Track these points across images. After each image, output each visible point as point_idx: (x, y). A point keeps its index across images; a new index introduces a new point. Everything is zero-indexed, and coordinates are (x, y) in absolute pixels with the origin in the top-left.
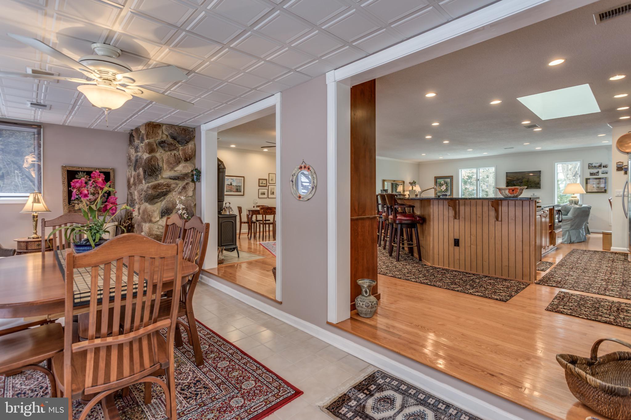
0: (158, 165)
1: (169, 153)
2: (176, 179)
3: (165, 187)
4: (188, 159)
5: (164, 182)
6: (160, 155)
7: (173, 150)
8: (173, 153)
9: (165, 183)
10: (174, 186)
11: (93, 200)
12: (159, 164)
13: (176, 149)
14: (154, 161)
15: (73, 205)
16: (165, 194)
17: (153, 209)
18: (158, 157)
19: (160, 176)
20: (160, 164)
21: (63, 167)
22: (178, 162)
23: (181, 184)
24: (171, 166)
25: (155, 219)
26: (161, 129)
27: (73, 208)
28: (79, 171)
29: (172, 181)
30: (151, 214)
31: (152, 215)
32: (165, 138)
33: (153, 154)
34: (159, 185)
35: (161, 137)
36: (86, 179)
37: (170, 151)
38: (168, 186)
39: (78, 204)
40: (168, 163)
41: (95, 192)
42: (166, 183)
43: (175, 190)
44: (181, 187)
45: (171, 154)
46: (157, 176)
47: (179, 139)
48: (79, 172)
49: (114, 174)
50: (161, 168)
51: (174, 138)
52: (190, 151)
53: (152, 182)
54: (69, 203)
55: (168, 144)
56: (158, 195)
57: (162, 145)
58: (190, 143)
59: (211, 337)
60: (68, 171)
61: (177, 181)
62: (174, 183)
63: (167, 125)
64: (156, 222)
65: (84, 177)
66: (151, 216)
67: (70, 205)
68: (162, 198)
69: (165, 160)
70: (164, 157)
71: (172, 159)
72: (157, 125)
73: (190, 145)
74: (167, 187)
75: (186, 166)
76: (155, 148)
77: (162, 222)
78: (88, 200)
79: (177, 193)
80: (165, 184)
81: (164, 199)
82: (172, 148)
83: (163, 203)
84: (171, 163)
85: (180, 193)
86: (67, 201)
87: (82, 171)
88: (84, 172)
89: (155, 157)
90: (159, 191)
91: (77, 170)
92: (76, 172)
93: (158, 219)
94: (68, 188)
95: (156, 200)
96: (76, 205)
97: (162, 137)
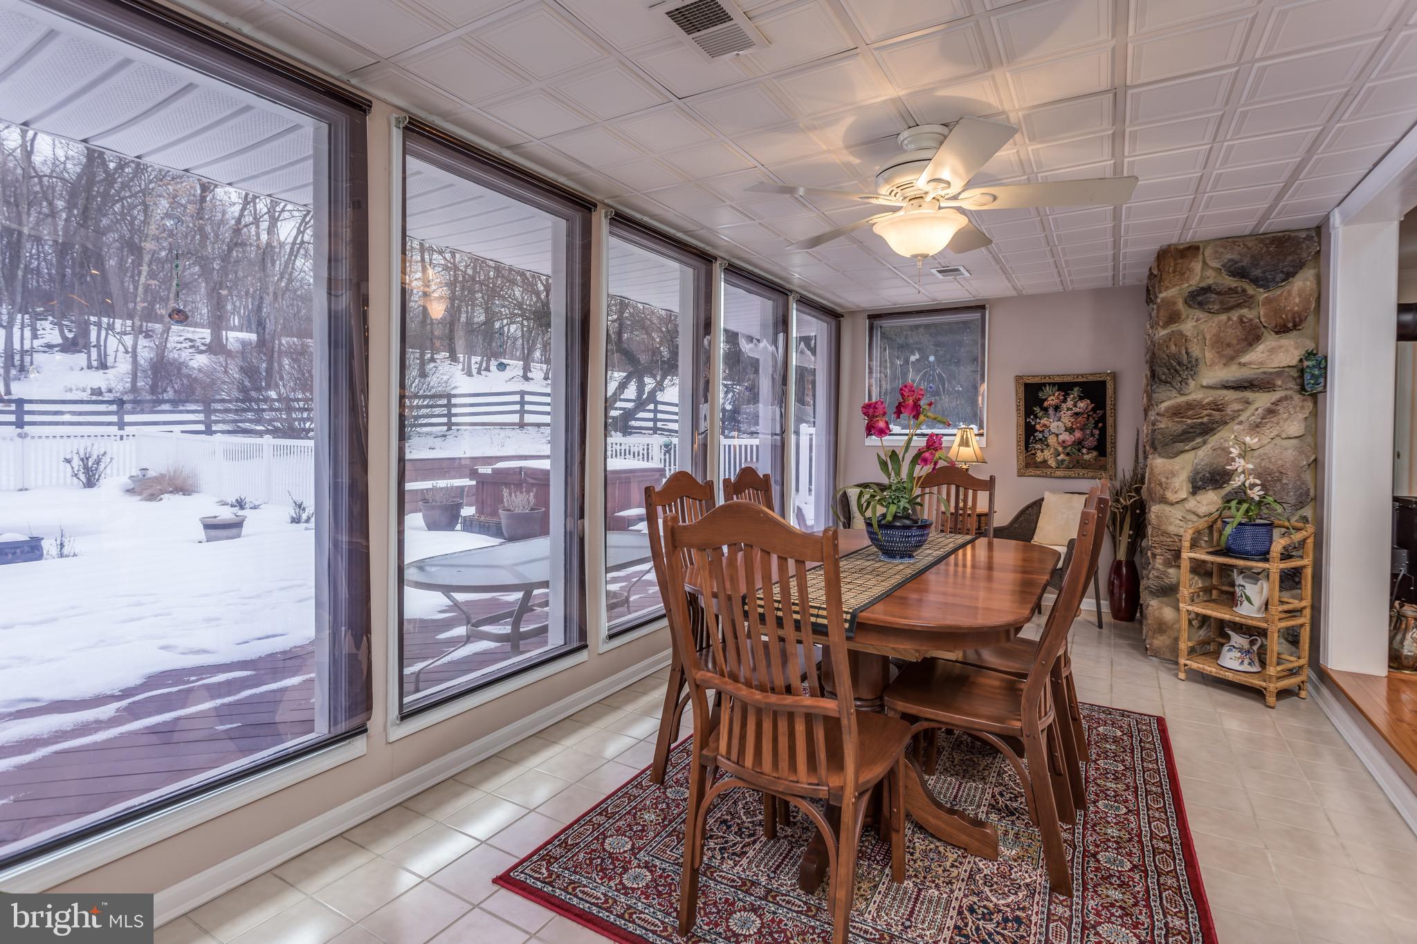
0: (1187, 353)
1: (1223, 317)
2: (1245, 388)
3: (1205, 412)
4: (1290, 325)
5: (1203, 399)
6: (1194, 326)
7: (1239, 306)
8: (1235, 315)
9: (1206, 401)
10: (1236, 406)
11: (1069, 444)
12: (1190, 351)
13: (1248, 301)
14: (1175, 345)
15: (1033, 452)
16: (1207, 430)
17: (1171, 468)
18: (1188, 334)
19: (1192, 383)
20: (1195, 351)
21: (1018, 378)
22: (1252, 337)
23: (1262, 400)
24: (1229, 351)
25: (1176, 496)
26: (1201, 257)
27: (1032, 459)
28: (1044, 384)
29: (1230, 395)
30: (1163, 480)
31: (1167, 483)
32: (1211, 279)
33: (1174, 327)
34: (1190, 406)
35: (1198, 278)
36: (1058, 398)
37: (1228, 309)
38: (1218, 407)
39: (1042, 451)
40: (1219, 343)
41: (1074, 426)
42: (1210, 399)
43: (1241, 418)
44: (1260, 411)
45: (1229, 319)
46: (1184, 381)
47: (1257, 272)
48: (1045, 386)
49: (1115, 385)
50: (1197, 360)
51: (1239, 272)
52: (1297, 300)
53: (1170, 399)
54: (1027, 448)
55: (1219, 293)
56: (1185, 432)
57: (1200, 298)
58: (1298, 276)
59: (1164, 851)
60: (1026, 385)
61: (1249, 395)
62: (1238, 400)
63: (1218, 242)
64: (1177, 503)
65: (1054, 395)
66: (1164, 485)
67: (1028, 452)
68: (1199, 440)
69: (1208, 337)
70: (1206, 330)
71: (1233, 334)
72: (1189, 248)
73: (1302, 283)
74: (1214, 410)
75: (1280, 347)
76: (1180, 311)
77: (1196, 503)
78: (1059, 443)
79: (1246, 426)
80: (1208, 404)
81: (1205, 443)
82: (1232, 302)
83: (1201, 453)
84: (1229, 345)
85: (1257, 426)
86: (1023, 444)
87: (1049, 384)
88: (1054, 384)
89: (1181, 334)
90: (1189, 421)
91: (1042, 381)
92: (1040, 386)
93: (1183, 494)
94: (1026, 419)
95: (1180, 446)
96: (1039, 453)
97: (1202, 278)
